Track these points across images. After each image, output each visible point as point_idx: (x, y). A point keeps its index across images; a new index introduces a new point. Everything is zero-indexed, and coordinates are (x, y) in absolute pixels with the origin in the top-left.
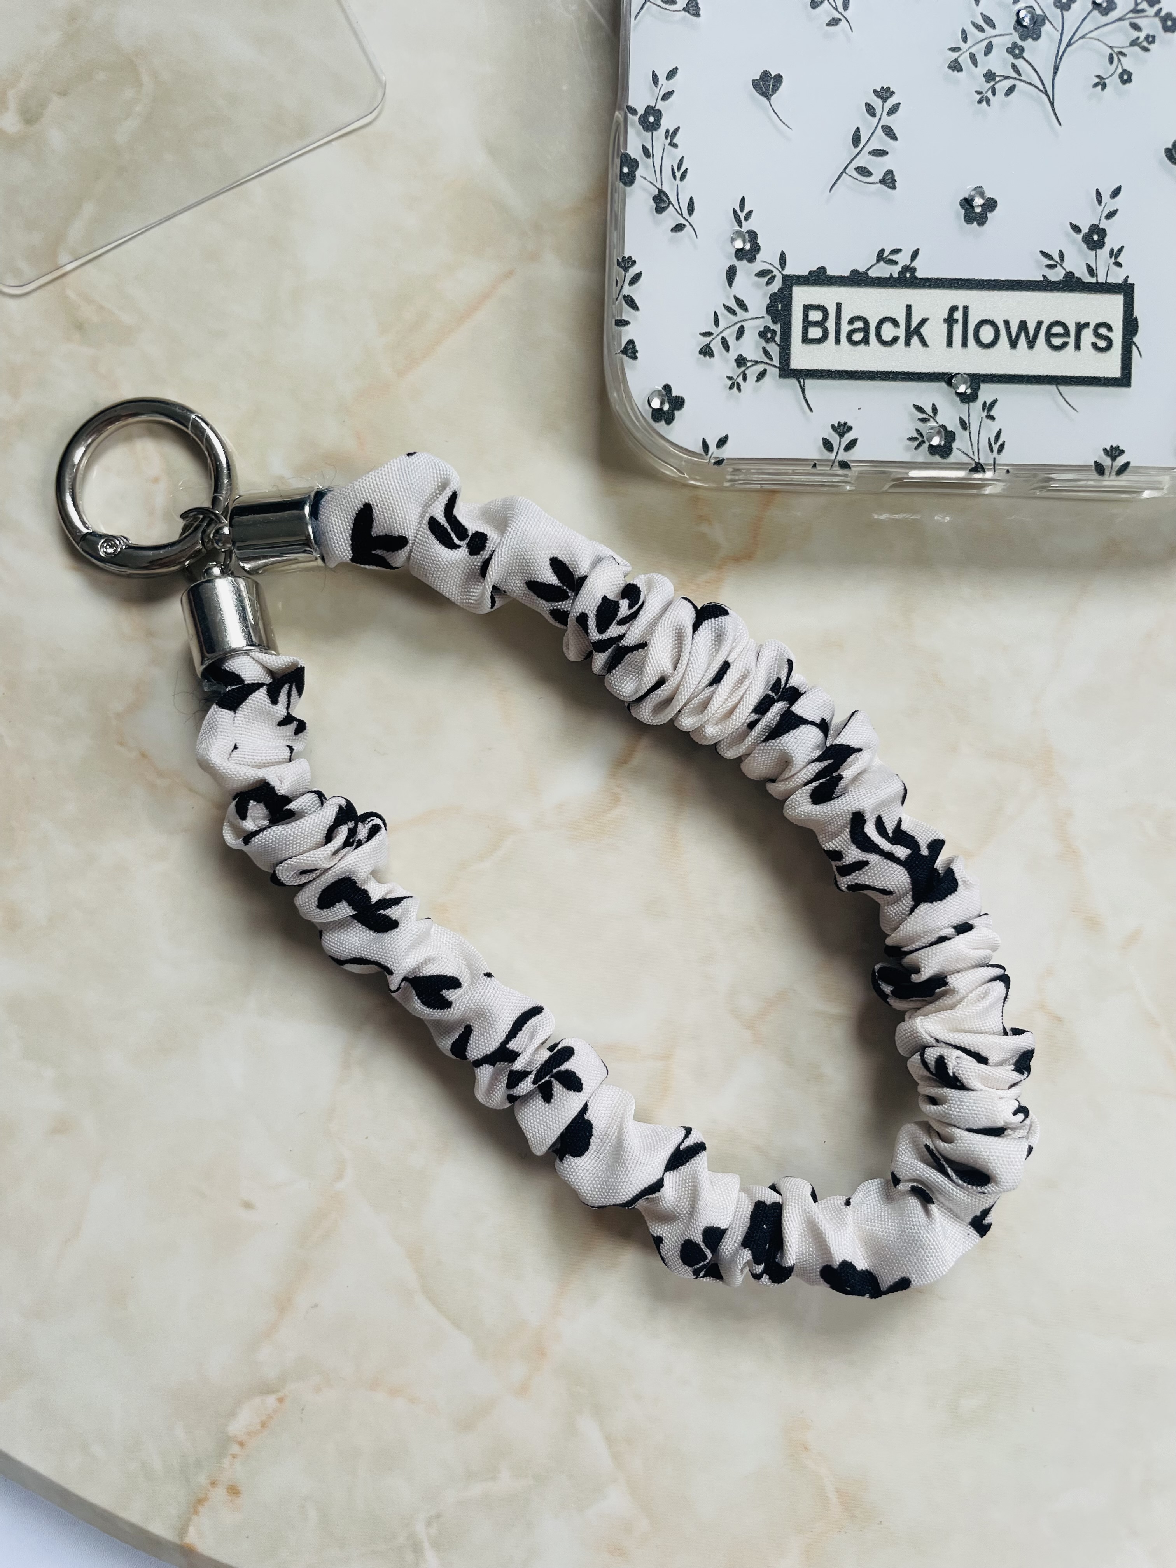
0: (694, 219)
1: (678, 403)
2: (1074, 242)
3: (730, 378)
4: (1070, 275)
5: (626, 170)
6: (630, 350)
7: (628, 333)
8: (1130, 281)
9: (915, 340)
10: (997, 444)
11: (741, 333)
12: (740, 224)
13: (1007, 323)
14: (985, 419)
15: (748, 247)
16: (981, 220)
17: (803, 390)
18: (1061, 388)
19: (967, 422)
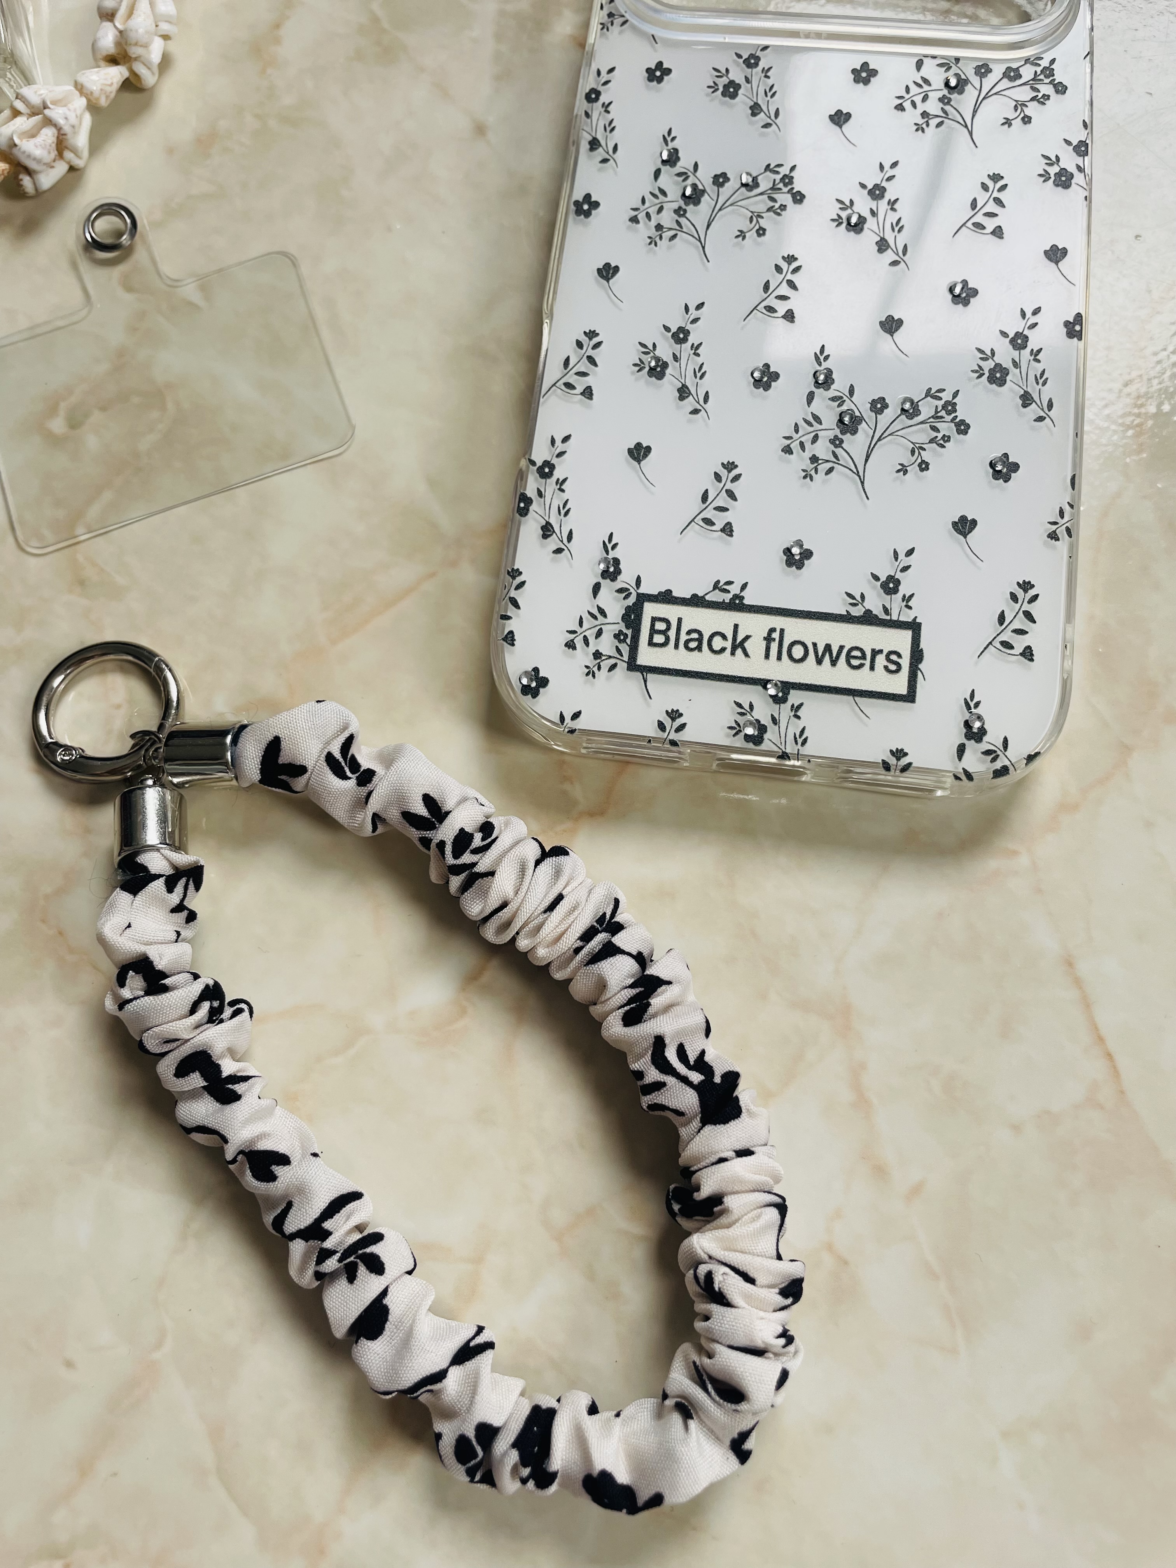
0: (572, 546)
1: (543, 682)
2: (874, 587)
3: (587, 667)
4: (868, 612)
5: (522, 505)
6: (510, 638)
7: (510, 625)
8: (918, 621)
9: (739, 651)
10: (801, 738)
11: (599, 633)
12: (607, 552)
13: (815, 645)
14: (792, 718)
15: (612, 569)
16: (799, 565)
17: (645, 681)
18: (856, 698)
19: (777, 719)
